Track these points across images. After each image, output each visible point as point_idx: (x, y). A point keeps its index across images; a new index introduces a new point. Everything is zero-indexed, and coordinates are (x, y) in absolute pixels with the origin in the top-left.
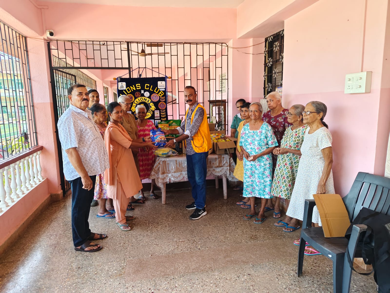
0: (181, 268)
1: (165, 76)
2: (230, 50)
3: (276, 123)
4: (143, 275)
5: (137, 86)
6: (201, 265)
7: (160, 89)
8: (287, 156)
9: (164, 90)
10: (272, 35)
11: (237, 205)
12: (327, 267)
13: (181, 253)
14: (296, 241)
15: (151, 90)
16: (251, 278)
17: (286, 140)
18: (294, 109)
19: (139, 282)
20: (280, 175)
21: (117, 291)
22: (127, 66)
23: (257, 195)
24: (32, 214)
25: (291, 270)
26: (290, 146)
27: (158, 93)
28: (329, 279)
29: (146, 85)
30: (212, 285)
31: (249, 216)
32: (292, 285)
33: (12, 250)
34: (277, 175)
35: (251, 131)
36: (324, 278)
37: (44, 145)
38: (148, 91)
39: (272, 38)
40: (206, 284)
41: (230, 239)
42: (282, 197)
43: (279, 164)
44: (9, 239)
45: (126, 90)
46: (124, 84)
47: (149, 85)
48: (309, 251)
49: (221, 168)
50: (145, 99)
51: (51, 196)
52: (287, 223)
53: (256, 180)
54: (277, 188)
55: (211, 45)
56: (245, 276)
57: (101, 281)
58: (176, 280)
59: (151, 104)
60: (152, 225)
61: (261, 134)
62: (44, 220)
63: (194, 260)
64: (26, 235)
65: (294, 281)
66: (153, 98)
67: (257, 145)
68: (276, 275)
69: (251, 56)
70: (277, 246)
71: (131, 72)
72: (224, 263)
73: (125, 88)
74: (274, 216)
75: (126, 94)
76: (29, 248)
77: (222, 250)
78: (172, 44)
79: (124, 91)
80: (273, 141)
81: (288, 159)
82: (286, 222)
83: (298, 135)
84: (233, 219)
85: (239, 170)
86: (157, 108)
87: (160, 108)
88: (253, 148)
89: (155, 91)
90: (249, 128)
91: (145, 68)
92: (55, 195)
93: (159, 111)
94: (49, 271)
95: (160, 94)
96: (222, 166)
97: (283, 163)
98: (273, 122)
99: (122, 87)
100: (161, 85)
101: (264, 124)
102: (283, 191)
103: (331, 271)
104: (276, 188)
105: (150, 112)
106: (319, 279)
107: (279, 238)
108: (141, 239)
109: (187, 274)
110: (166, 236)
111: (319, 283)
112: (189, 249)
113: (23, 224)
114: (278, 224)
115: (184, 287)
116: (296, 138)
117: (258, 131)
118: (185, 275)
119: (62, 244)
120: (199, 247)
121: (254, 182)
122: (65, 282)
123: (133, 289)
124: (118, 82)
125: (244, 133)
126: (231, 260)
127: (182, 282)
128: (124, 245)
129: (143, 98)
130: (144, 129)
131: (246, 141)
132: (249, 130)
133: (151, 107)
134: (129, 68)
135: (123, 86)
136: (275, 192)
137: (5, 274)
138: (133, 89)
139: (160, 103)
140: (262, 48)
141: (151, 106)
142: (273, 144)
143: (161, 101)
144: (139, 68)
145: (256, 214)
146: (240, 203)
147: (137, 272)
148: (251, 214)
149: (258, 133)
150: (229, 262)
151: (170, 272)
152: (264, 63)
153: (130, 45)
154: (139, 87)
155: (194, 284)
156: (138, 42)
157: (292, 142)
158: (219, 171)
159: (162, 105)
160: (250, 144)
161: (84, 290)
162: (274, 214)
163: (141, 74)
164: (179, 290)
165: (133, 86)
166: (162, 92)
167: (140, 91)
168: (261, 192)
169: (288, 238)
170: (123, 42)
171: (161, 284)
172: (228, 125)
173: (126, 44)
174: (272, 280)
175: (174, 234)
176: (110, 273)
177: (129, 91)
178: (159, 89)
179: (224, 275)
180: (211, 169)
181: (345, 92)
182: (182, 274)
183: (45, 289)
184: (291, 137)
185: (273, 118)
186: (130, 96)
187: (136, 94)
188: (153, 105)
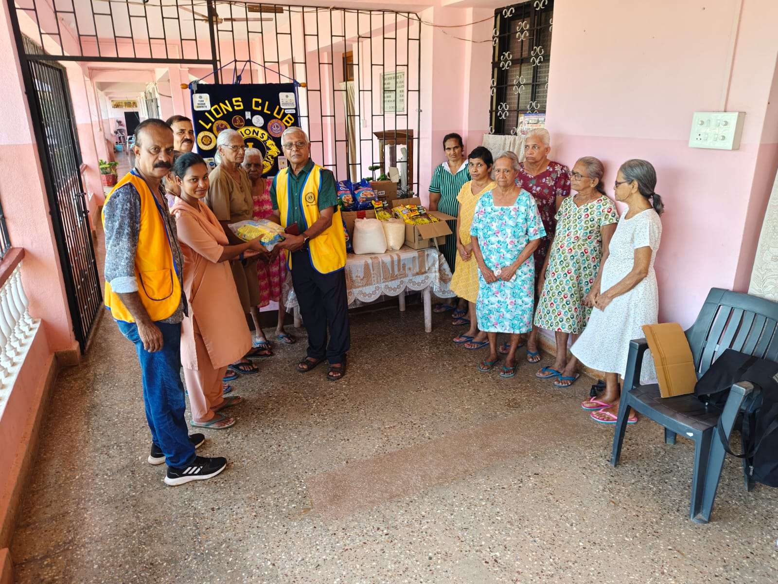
0: (414, 480)
1: (292, 82)
2: (428, 32)
3: (543, 188)
4: (351, 503)
5: (235, 103)
6: (447, 467)
7: (285, 109)
9: (294, 111)
10: (512, 6)
11: (456, 342)
12: (650, 444)
13: (400, 451)
14: (584, 403)
15: (265, 111)
16: (543, 481)
17: (567, 226)
18: (584, 165)
19: (351, 518)
20: (557, 292)
21: (317, 542)
22: (209, 57)
23: (508, 329)
24: (40, 406)
25: (599, 456)
26: (577, 237)
27: (281, 119)
28: (661, 464)
29: (254, 100)
30: (484, 503)
31: (489, 364)
32: (611, 482)
33: (33, 492)
34: (549, 291)
35: (496, 208)
36: (652, 463)
37: (28, 246)
38: (261, 113)
39: (512, 10)
40: (473, 503)
41: (474, 412)
42: (563, 331)
43: (554, 271)
44: (21, 470)
45: (210, 110)
46: (206, 97)
47: (260, 101)
48: (604, 416)
49: (424, 275)
50: (254, 131)
52: (557, 372)
53: (507, 300)
54: (548, 314)
55: (387, 15)
56: (531, 478)
57: (273, 528)
58: (417, 504)
59: (270, 143)
60: (314, 402)
61: (518, 213)
62: (67, 414)
63: (431, 461)
64: (45, 454)
65: (612, 476)
66: (272, 129)
67: (510, 235)
68: (581, 469)
69: (468, 46)
70: (557, 415)
71: (219, 71)
72: (486, 459)
73: (208, 107)
74: (531, 360)
75: (213, 120)
76: (71, 483)
77: (470, 436)
78: (306, 9)
79: (206, 114)
80: (536, 227)
81: (573, 262)
82: (556, 369)
83: (590, 217)
84: (462, 374)
85: (463, 279)
88: (503, 242)
89: (275, 114)
90: (491, 201)
94: (152, 527)
95: (287, 121)
96: (425, 272)
97: (564, 269)
98: (535, 187)
99: (202, 104)
101: (521, 193)
102: (565, 320)
103: (659, 450)
104: (545, 315)
105: (269, 159)
106: (646, 466)
107: (554, 399)
108: (307, 432)
109: (431, 488)
110: (355, 420)
111: (649, 473)
112: (411, 441)
113: (33, 431)
114: (543, 373)
115: (438, 516)
116: (587, 222)
117: (511, 208)
118: (428, 491)
119: (144, 464)
121: (503, 304)
122: (200, 543)
123: (346, 534)
124: (192, 93)
125: (482, 212)
126: (494, 451)
127: (429, 506)
128: (279, 449)
129: (251, 129)
130: (261, 200)
131: (488, 227)
132: (493, 206)
133: (269, 149)
134: (214, 62)
135: (204, 101)
137: (52, 549)
138: (225, 109)
140: (490, 30)
141: (270, 146)
142: (537, 233)
144: (236, 61)
145: (499, 359)
146: (461, 339)
147: (335, 499)
148: (492, 361)
149: (512, 211)
150: (493, 456)
151: (397, 489)
152: (491, 61)
153: (213, 6)
154: (239, 106)
155: (453, 505)
156: (230, 1)
158: (420, 282)
160: (496, 234)
161: (251, 552)
162: (529, 355)
163: (240, 76)
164: (432, 522)
165: (227, 102)
166: (289, 115)
167: (242, 113)
169: (568, 398)
171: (394, 517)
172: (418, 183)
173: (206, 4)
174: (577, 478)
175: (368, 414)
176: (284, 510)
177: (218, 114)
178: (283, 111)
179: (495, 482)
180: (406, 280)
181: (690, 145)
182: (423, 490)
183: (167, 565)
184: (578, 220)
185: (532, 179)
186: (222, 125)
187: (235, 121)
188: (274, 144)
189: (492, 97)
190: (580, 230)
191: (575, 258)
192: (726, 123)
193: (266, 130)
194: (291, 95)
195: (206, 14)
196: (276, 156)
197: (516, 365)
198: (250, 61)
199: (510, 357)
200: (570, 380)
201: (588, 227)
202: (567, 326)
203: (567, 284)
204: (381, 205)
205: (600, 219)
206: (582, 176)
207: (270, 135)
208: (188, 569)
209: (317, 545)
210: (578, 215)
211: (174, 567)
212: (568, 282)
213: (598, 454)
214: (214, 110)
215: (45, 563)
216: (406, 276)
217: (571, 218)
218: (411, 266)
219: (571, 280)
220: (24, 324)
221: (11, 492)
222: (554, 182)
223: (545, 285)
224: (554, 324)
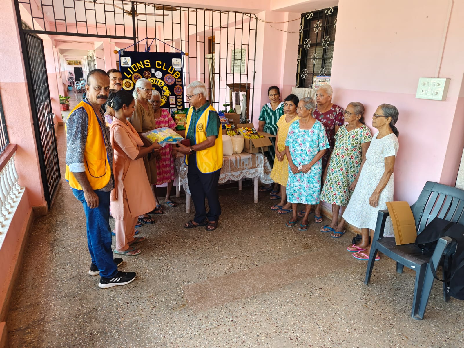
0: (248, 289)
1: (180, 52)
3: (327, 120)
4: (210, 302)
5: (145, 63)
6: (268, 283)
7: (175, 68)
8: (344, 161)
9: (180, 70)
12: (388, 273)
13: (239, 272)
14: (349, 247)
15: (163, 69)
16: (325, 292)
17: (342, 142)
18: (353, 107)
19: (210, 311)
20: (334, 181)
21: (190, 324)
22: (132, 35)
23: (304, 201)
26: (347, 149)
27: (173, 74)
28: (394, 285)
29: (157, 62)
30: (289, 304)
31: (292, 223)
32: (365, 294)
33: (20, 289)
35: (301, 130)
36: (389, 284)
37: (19, 143)
38: (161, 70)
39: (312, 14)
40: (283, 304)
41: (283, 251)
43: (333, 168)
45: (131, 67)
46: (128, 59)
47: (160, 63)
48: (361, 255)
49: (255, 169)
50: (156, 80)
51: (34, 210)
52: (333, 229)
53: (304, 184)
54: (329, 194)
55: (238, 14)
56: (318, 291)
57: (164, 315)
58: (250, 303)
59: (165, 88)
60: (188, 241)
61: (313, 134)
62: (40, 244)
63: (258, 279)
64: (26, 267)
65: (365, 291)
66: (167, 80)
67: (308, 146)
68: (347, 286)
69: (285, 35)
70: (332, 254)
71: (137, 44)
72: (290, 279)
74: (317, 221)
75: (132, 73)
76: (43, 285)
77: (281, 264)
78: (190, 9)
79: (128, 69)
80: (324, 143)
81: (344, 163)
82: (332, 227)
83: (355, 137)
84: (276, 228)
85: (278, 172)
86: (173, 94)
87: (176, 93)
88: (304, 150)
89: (169, 71)
90: (298, 126)
91: (155, 39)
92: (39, 208)
93: (174, 97)
94: (91, 312)
95: (176, 75)
96: (256, 167)
98: (323, 119)
100: (176, 63)
101: (316, 122)
102: (338, 198)
103: (393, 276)
104: (327, 194)
105: (164, 97)
106: (385, 286)
107: (331, 245)
108: (184, 259)
109: (258, 294)
110: (212, 253)
111: (387, 290)
112: (246, 267)
113: (20, 253)
114: (324, 229)
115: (262, 311)
116: (353, 141)
117: (310, 130)
118: (256, 296)
119: (86, 275)
120: (256, 263)
121: (302, 187)
122: (120, 322)
123: (207, 320)
124: (121, 56)
125: (292, 132)
126: (295, 274)
127: (257, 305)
128: (167, 268)
129: (155, 79)
130: (159, 121)
131: (295, 141)
132: (299, 129)
133: (165, 92)
134: (134, 38)
135: (127, 62)
136: (325, 198)
137: (31, 323)
138: (140, 66)
139: (176, 87)
140: (298, 26)
141: (165, 90)
142: (324, 146)
143: (177, 85)
144: (147, 38)
145: (298, 220)
146: (275, 208)
147: (201, 299)
148: (294, 221)
149: (310, 132)
150: (295, 277)
151: (238, 295)
152: (298, 44)
153: (135, 6)
154: (148, 65)
155: (271, 305)
156: (145, 3)
157: (350, 145)
158: (253, 173)
159: (179, 89)
160: (300, 145)
161: (151, 329)
162: (316, 218)
163: (150, 47)
164: (258, 314)
165: (141, 62)
166: (177, 72)
167: (149, 69)
168: (309, 198)
169: (339, 244)
170: (127, 1)
171: (236, 311)
172: (252, 115)
173: (131, 4)
174: (345, 291)
175: (220, 250)
176: (171, 304)
177: (135, 70)
178: (174, 69)
179: (296, 292)
180: (244, 171)
181: (417, 97)
182: (253, 296)
183: (100, 335)
184: (348, 139)
185: (321, 114)
186: (137, 76)
187: (145, 74)
188: (168, 89)
189: (298, 65)
191: (346, 161)
192: (439, 85)
193: (163, 80)
194: (179, 60)
196: (168, 96)
197: (308, 223)
199: (305, 219)
200: (340, 234)
201: (354, 144)
202: (339, 201)
203: (340, 176)
204: (231, 127)
205: (361, 139)
206: (351, 114)
207: (165, 83)
208: (113, 338)
209: (190, 326)
210: (348, 136)
211: (105, 337)
212: (341, 175)
213: (357, 278)
214: (133, 66)
215: (27, 331)
216: (244, 169)
217: (344, 138)
218: (247, 163)
219: (343, 174)
220: (16, 190)
222: (334, 117)
223: (327, 176)
224: (332, 200)
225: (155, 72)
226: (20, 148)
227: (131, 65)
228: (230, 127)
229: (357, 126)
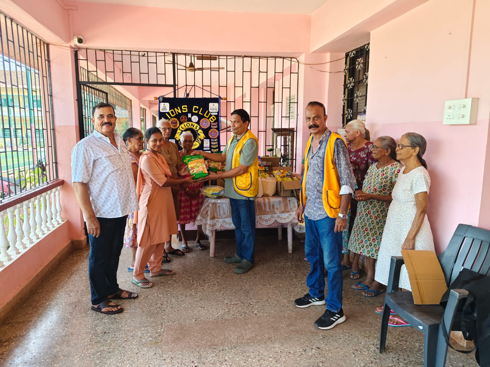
0: (232, 338)
1: (218, 97)
2: (302, 67)
3: (357, 158)
4: (185, 344)
5: (183, 109)
6: (258, 334)
7: (211, 112)
9: (217, 114)
10: (354, 50)
11: (305, 261)
12: (417, 342)
13: (233, 319)
14: (378, 308)
15: (200, 113)
16: (321, 353)
17: (370, 181)
19: (180, 353)
20: (361, 226)
21: (152, 362)
22: (172, 83)
24: (48, 264)
25: (372, 344)
26: (375, 189)
27: (208, 118)
28: (419, 357)
29: (194, 107)
30: (270, 360)
32: (372, 362)
33: (22, 307)
34: (357, 226)
36: (412, 356)
37: (66, 179)
38: (197, 115)
39: (354, 53)
40: (263, 358)
42: (364, 254)
43: (360, 212)
44: (19, 294)
45: (169, 112)
46: (167, 105)
47: (197, 107)
48: (394, 321)
49: (288, 213)
50: (192, 124)
51: (72, 242)
52: (367, 286)
55: (277, 60)
56: (313, 350)
57: (132, 349)
58: (226, 352)
59: (200, 131)
60: (196, 283)
62: (62, 272)
63: (249, 328)
64: (39, 290)
65: (375, 359)
66: (202, 124)
68: (353, 350)
69: (327, 75)
70: (354, 313)
71: (177, 91)
72: (287, 333)
73: (168, 110)
74: (352, 277)
75: (170, 118)
76: (43, 306)
77: (284, 317)
78: (228, 57)
79: (166, 114)
81: (371, 206)
82: (367, 284)
83: (385, 175)
84: (300, 278)
86: (207, 137)
87: (211, 137)
89: (205, 115)
92: (77, 241)
94: (67, 336)
95: (212, 120)
97: (366, 211)
98: (353, 157)
99: (165, 109)
100: (213, 107)
102: (365, 246)
103: (422, 347)
105: (198, 140)
106: (405, 357)
107: (357, 304)
108: (182, 299)
109: (240, 344)
110: (215, 297)
111: (405, 362)
112: (243, 314)
114: (357, 286)
115: (236, 362)
116: (382, 179)
118: (237, 346)
119: (84, 303)
120: (256, 312)
122: (87, 349)
123: (171, 361)
124: (160, 102)
126: (296, 329)
127: (233, 354)
128: (161, 306)
129: (190, 123)
133: (199, 135)
134: (174, 86)
135: (166, 107)
137: (12, 337)
138: (177, 111)
139: (211, 130)
140: (342, 65)
141: (200, 133)
143: (212, 128)
144: (186, 85)
147: (177, 340)
150: (293, 332)
151: (218, 341)
152: (343, 84)
153: (176, 57)
154: (185, 110)
155: (249, 357)
156: (186, 54)
158: (286, 218)
159: (214, 133)
161: (111, 360)
162: (352, 274)
163: (189, 93)
164: (229, 364)
165: (179, 108)
166: (213, 116)
167: (186, 114)
169: (368, 304)
170: (168, 53)
171: (206, 357)
172: (296, 159)
173: (172, 55)
174: (348, 355)
175: (225, 295)
176: (144, 340)
177: (173, 115)
178: (210, 113)
179: (286, 348)
180: (276, 216)
181: (444, 123)
182: (234, 345)
183: (63, 358)
184: (377, 178)
185: (353, 152)
186: (174, 120)
187: (182, 119)
188: (202, 132)
189: (344, 106)
190: (377, 184)
191: (373, 203)
192: (464, 106)
193: (199, 125)
194: (216, 105)
195: (172, 61)
196: (202, 139)
198: (194, 86)
201: (382, 183)
202: (366, 251)
203: (368, 221)
204: (264, 169)
205: (392, 177)
207: (200, 127)
208: (72, 362)
209: (151, 364)
210: (377, 174)
211: (66, 360)
212: (368, 220)
213: (372, 343)
214: (171, 112)
216: (275, 213)
217: (373, 177)
218: (278, 207)
219: (371, 219)
220: (56, 221)
221: (6, 303)
222: (365, 155)
223: (355, 221)
224: (358, 248)
225: (192, 116)
226: (66, 183)
227: (170, 110)
228: (262, 169)
229: (388, 163)
